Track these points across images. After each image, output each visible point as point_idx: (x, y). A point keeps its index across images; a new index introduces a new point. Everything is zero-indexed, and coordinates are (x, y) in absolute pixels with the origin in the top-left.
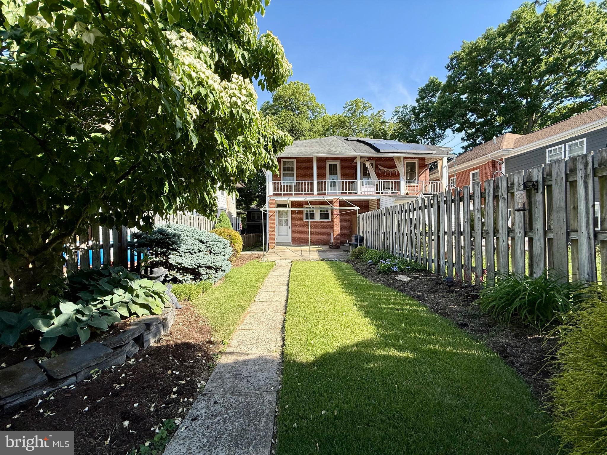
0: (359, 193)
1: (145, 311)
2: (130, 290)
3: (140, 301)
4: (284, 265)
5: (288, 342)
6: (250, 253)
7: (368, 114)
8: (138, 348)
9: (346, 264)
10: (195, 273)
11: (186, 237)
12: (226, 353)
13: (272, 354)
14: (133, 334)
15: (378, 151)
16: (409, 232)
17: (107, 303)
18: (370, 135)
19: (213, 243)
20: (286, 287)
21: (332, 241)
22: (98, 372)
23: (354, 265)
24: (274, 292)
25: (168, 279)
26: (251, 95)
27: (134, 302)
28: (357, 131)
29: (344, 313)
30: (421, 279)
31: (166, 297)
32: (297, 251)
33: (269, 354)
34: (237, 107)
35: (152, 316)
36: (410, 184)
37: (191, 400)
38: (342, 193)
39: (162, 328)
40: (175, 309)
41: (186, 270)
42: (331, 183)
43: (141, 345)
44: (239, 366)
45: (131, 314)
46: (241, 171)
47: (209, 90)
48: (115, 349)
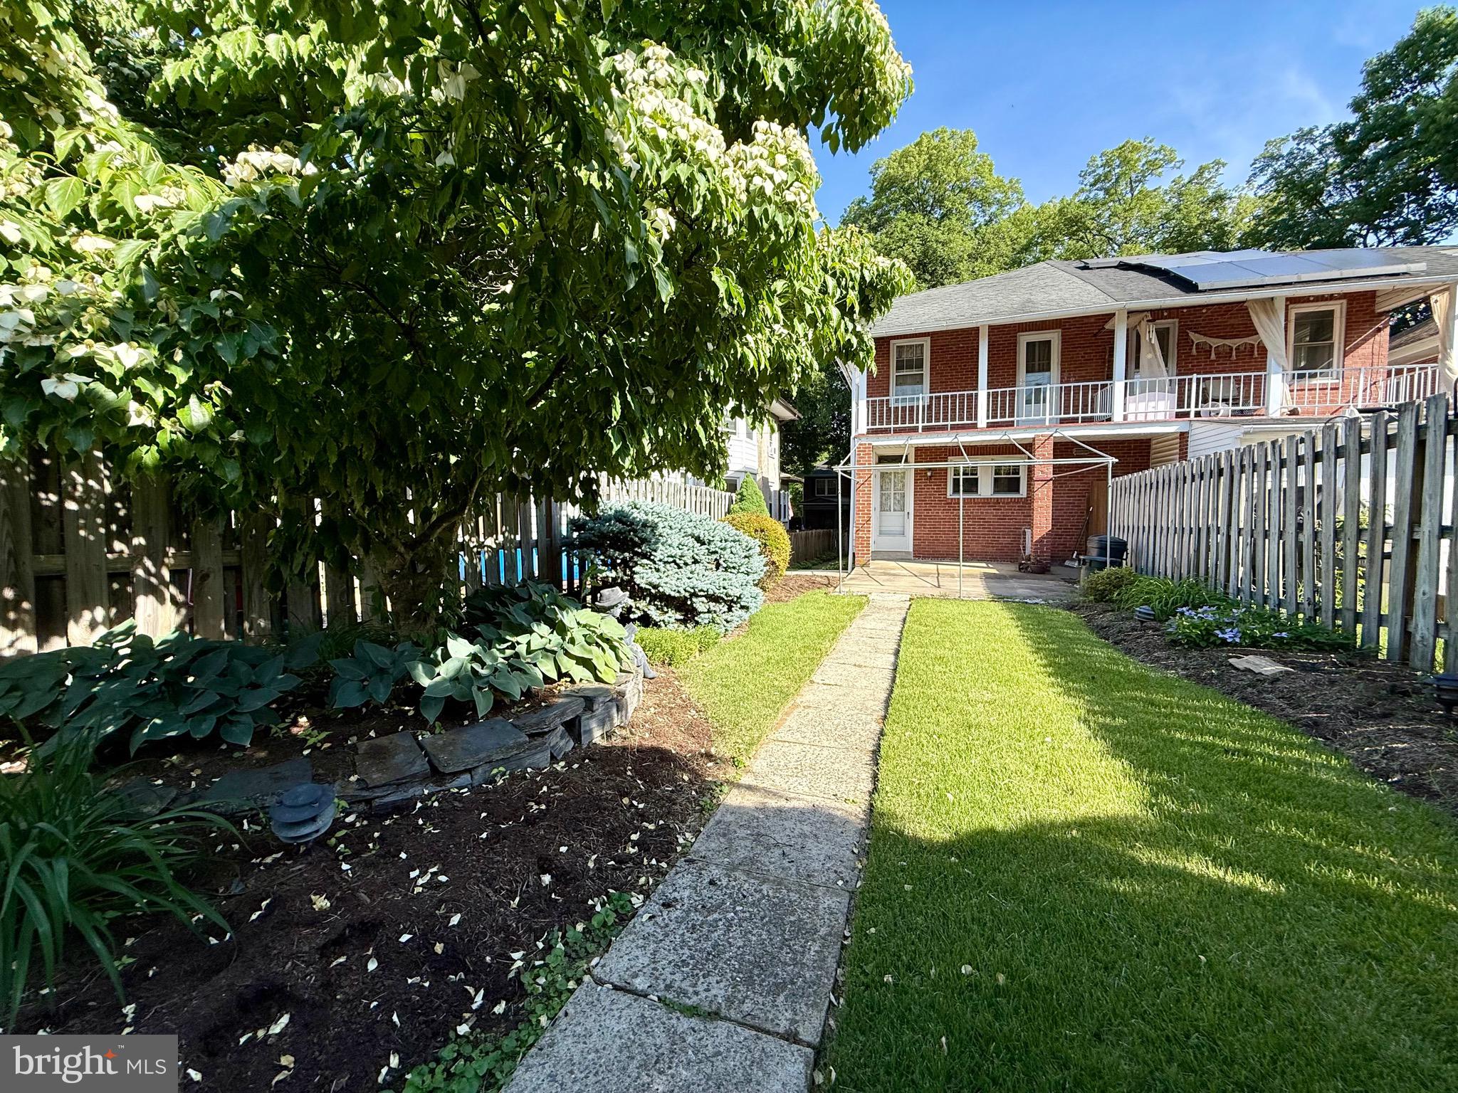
0: (1118, 416)
1: (587, 674)
2: (560, 629)
3: (575, 650)
4: (890, 605)
5: (886, 785)
6: (809, 573)
7: (1161, 183)
8: (572, 744)
9: (1064, 613)
10: (684, 608)
11: (667, 530)
12: (739, 786)
13: (846, 806)
14: (563, 714)
15: (1187, 286)
16: (1291, 529)
17: (522, 649)
18: (1164, 245)
19: (724, 544)
20: (892, 658)
21: (1028, 552)
22: (504, 774)
23: (1090, 620)
24: (860, 666)
25: (632, 616)
26: (798, 165)
27: (567, 653)
28: (1120, 240)
29: (1048, 739)
30: (1330, 673)
31: (624, 650)
32: (927, 575)
33: (838, 805)
34: (763, 202)
35: (597, 685)
36: (1307, 383)
37: (664, 865)
38: (1063, 421)
39: (615, 710)
40: (641, 677)
41: (668, 601)
42: (1029, 393)
43: (577, 739)
44: (767, 817)
45: (561, 675)
46: (780, 368)
47: (696, 167)
48: (531, 736)
